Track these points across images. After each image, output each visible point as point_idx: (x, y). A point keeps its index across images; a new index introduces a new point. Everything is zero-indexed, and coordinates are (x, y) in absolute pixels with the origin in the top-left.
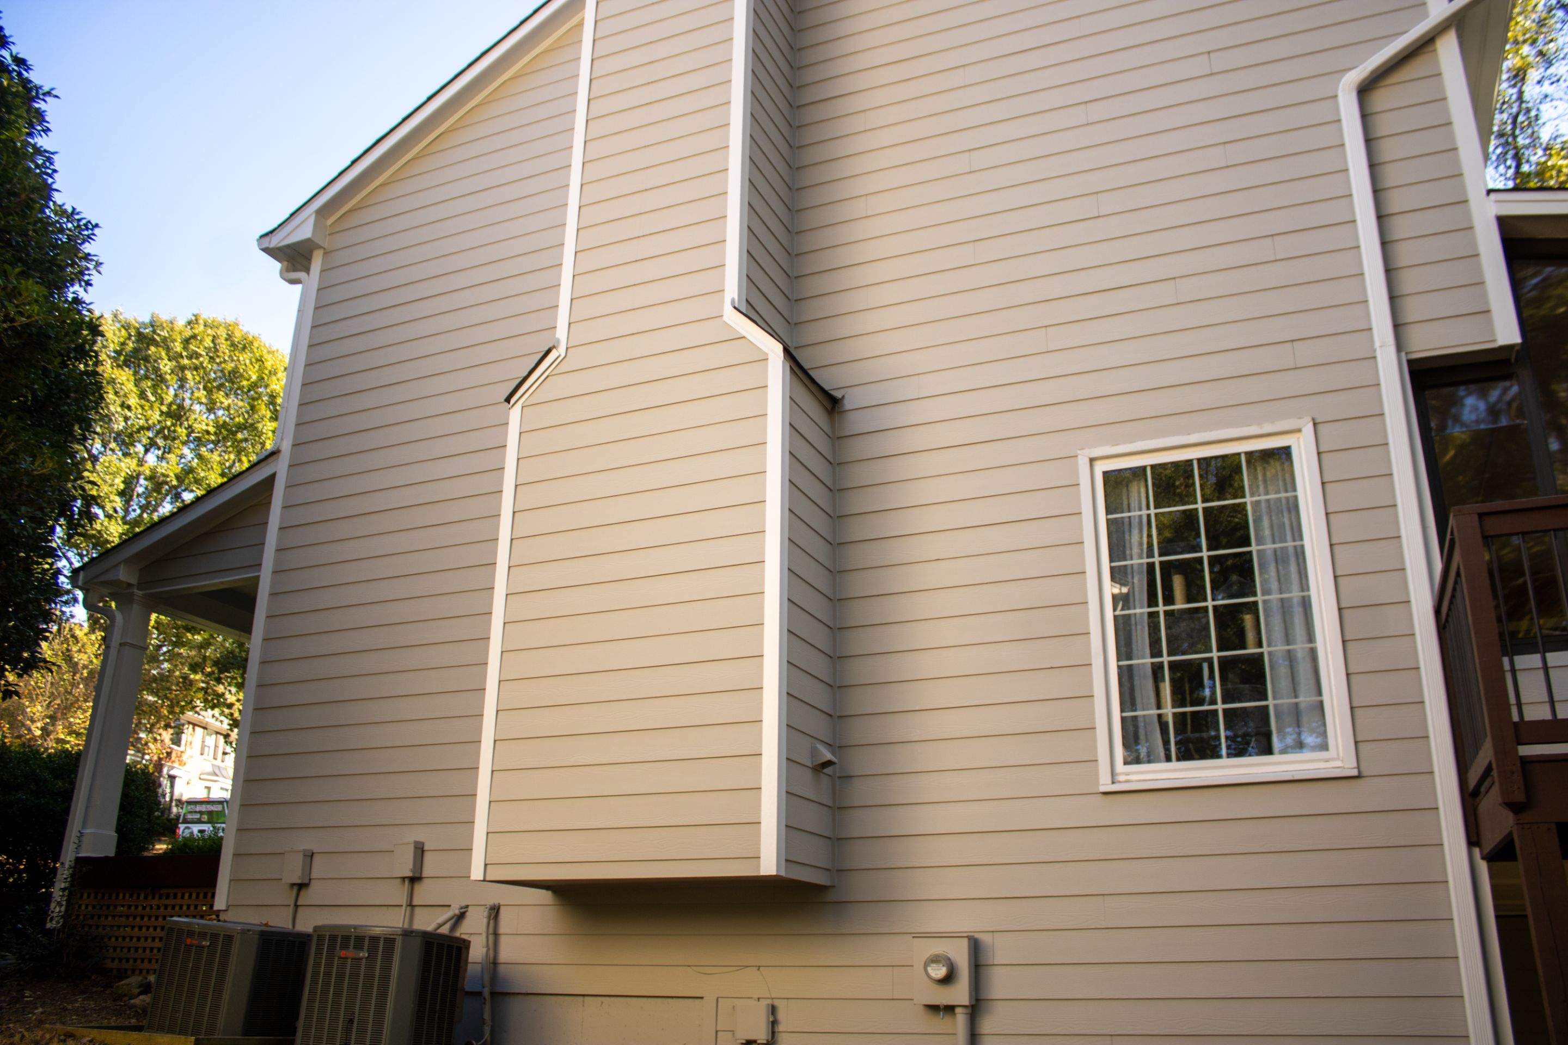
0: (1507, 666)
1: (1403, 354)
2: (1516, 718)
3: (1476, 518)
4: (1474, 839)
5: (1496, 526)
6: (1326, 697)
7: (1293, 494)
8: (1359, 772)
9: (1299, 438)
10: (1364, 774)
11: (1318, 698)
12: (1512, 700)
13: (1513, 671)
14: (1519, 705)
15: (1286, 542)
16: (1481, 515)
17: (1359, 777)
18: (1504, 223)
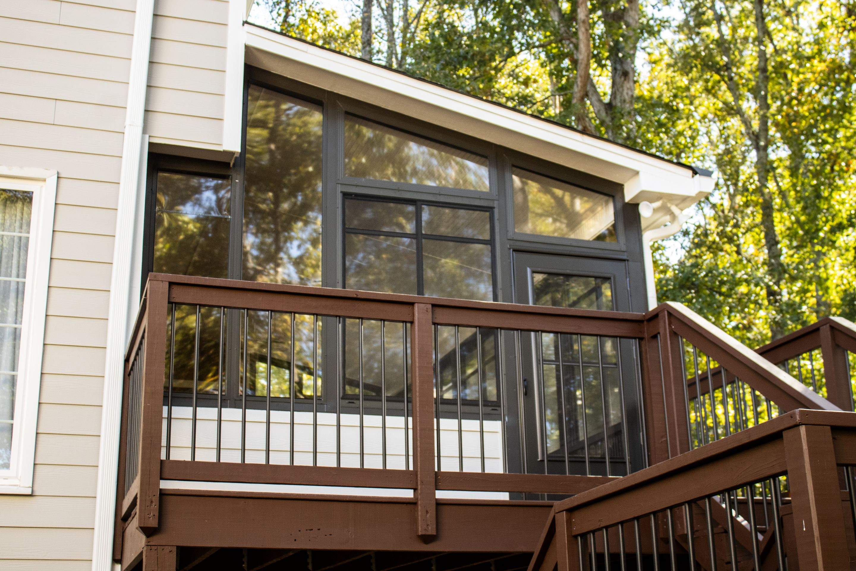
0: (165, 414)
1: (147, 136)
2: (163, 457)
3: (167, 284)
4: (118, 557)
5: (180, 295)
6: (16, 422)
7: (27, 235)
8: (33, 491)
9: (42, 187)
10: (36, 493)
11: (11, 422)
12: (164, 443)
13: (169, 419)
14: (168, 447)
15: (11, 276)
16: (171, 284)
17: (31, 495)
18: (249, 51)
